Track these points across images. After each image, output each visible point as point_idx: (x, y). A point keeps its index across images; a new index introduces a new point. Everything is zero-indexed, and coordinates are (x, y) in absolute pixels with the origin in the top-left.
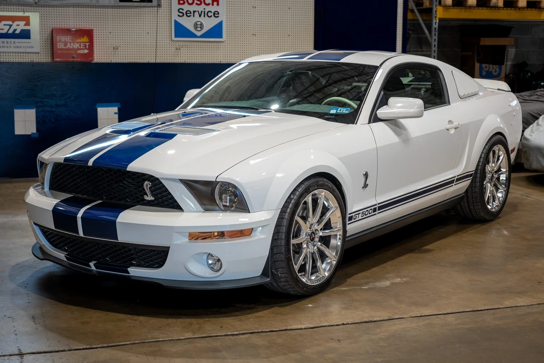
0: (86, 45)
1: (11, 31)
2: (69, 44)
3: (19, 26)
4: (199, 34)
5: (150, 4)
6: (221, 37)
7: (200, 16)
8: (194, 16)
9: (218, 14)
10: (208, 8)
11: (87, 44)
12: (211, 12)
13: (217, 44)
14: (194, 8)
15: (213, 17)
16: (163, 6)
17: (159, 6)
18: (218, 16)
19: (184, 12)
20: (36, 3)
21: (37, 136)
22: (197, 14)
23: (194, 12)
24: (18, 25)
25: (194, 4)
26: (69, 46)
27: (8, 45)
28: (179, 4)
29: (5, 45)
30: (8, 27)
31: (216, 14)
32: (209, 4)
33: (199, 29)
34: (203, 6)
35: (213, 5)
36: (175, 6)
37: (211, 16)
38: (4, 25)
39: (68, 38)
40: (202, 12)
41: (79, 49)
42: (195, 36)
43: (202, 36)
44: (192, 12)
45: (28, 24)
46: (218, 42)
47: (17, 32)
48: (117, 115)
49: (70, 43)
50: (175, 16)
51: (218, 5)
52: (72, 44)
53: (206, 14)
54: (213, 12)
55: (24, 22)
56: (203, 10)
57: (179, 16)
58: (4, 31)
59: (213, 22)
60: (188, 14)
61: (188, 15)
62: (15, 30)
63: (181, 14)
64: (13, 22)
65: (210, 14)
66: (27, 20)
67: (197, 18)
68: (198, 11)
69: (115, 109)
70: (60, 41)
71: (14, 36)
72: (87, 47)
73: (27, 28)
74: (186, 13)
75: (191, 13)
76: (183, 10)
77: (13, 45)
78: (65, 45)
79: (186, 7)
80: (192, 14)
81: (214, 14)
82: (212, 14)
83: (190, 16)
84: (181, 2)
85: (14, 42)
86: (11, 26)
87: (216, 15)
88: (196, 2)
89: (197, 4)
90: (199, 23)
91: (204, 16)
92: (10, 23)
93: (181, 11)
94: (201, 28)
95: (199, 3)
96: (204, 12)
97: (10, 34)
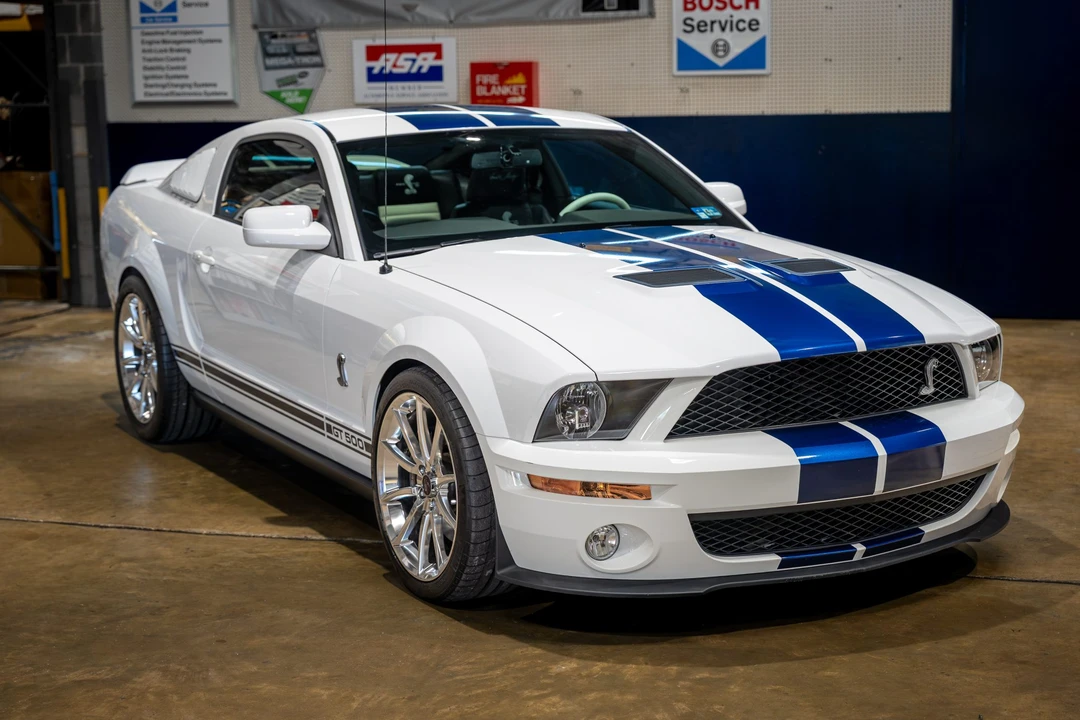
0: (520, 90)
1: (414, 70)
2: (494, 88)
3: (426, 61)
4: (721, 62)
5: (634, 13)
6: (762, 66)
7: (723, 29)
8: (712, 30)
9: (758, 23)
10: (737, 15)
11: (523, 87)
12: (744, 21)
13: (757, 80)
14: (712, 15)
15: (748, 30)
16: (658, 15)
17: (651, 14)
18: (757, 29)
19: (695, 24)
20: (451, 22)
22: (716, 26)
23: (713, 23)
24: (425, 59)
25: (713, 10)
26: (495, 91)
27: (412, 91)
28: (686, 9)
29: (407, 91)
30: (410, 63)
31: (753, 25)
32: (740, 7)
33: (721, 53)
34: (729, 10)
35: (747, 7)
36: (679, 14)
37: (744, 29)
38: (407, 60)
39: (493, 79)
40: (726, 22)
41: (509, 96)
42: (714, 67)
43: (728, 66)
44: (709, 23)
45: (439, 57)
46: (759, 76)
47: (424, 70)
49: (496, 86)
50: (678, 32)
51: (757, 7)
52: (499, 88)
53: (736, 26)
54: (747, 20)
55: (433, 55)
56: (729, 19)
57: (685, 31)
58: (404, 70)
59: (748, 40)
60: (701, 27)
61: (702, 29)
62: (420, 68)
63: (689, 29)
64: (418, 53)
65: (741, 26)
66: (437, 49)
67: (717, 33)
68: (720, 22)
70: (481, 83)
71: (418, 77)
72: (523, 92)
73: (438, 63)
74: (699, 26)
75: (706, 25)
76: (692, 20)
77: (417, 92)
78: (489, 90)
79: (698, 15)
80: (709, 28)
81: (750, 25)
82: (746, 25)
83: (705, 31)
84: (690, 6)
85: (420, 88)
86: (414, 61)
87: (754, 27)
88: (715, 4)
89: (718, 8)
90: (721, 43)
91: (731, 29)
92: (412, 55)
93: (689, 22)
94: (724, 51)
95: (721, 5)
96: (732, 22)
97: (414, 74)
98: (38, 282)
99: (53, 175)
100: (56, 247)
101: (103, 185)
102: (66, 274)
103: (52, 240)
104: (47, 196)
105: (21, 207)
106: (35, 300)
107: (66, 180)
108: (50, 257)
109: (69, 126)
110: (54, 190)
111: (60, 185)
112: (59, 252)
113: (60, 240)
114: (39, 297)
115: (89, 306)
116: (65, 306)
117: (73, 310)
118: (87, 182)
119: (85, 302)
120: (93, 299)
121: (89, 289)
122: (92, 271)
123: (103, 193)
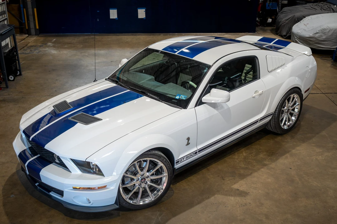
21: (117, 19)
48: (145, 12)
69: (144, 10)
98: (18, 30)
99: (22, 6)
100: (23, 22)
102: (27, 28)
103: (22, 20)
104: (19, 9)
106: (19, 34)
110: (22, 9)
111: (24, 7)
112: (25, 23)
113: (25, 20)
115: (33, 35)
116: (27, 35)
117: (30, 36)
118: (31, 7)
119: (32, 34)
120: (34, 34)
121: (33, 31)
122: (34, 28)
123: (35, 9)
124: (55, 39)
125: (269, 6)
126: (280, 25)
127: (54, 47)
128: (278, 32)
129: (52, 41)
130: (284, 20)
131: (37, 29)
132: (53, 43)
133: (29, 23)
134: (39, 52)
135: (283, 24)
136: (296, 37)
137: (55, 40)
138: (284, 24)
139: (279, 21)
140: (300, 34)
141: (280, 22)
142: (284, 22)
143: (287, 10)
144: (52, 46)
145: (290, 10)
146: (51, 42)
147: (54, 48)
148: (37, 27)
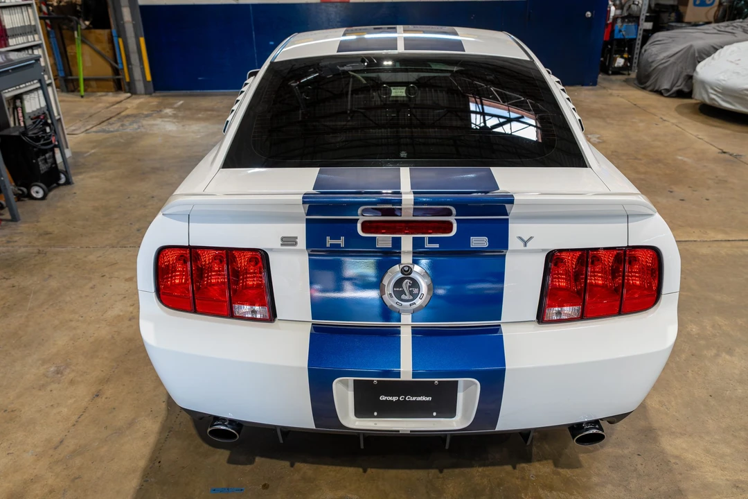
98: (112, 83)
99: (114, 33)
100: (120, 66)
101: (142, 36)
102: (127, 79)
103: (116, 62)
104: (111, 41)
105: (98, 47)
106: (112, 92)
107: (121, 33)
108: (116, 71)
109: (120, 7)
110: (115, 39)
111: (119, 36)
112: (123, 69)
113: (122, 64)
114: (113, 90)
115: (141, 94)
116: (129, 95)
117: (134, 96)
118: (133, 34)
119: (138, 92)
120: (143, 91)
121: (140, 86)
122: (141, 78)
123: (142, 40)
124: (181, 102)
125: (620, 31)
126: (652, 68)
127: (175, 116)
128: (648, 84)
129: (176, 106)
130: (661, 56)
131: (149, 82)
132: (175, 109)
133: (132, 68)
134: (139, 127)
135: (661, 67)
136: (711, 91)
137: (182, 104)
138: (666, 64)
139: (650, 60)
140: (724, 82)
141: (652, 62)
142: (663, 61)
143: (664, 38)
144: (170, 116)
145: (670, 38)
146: (170, 108)
147: (175, 120)
148: (149, 78)
